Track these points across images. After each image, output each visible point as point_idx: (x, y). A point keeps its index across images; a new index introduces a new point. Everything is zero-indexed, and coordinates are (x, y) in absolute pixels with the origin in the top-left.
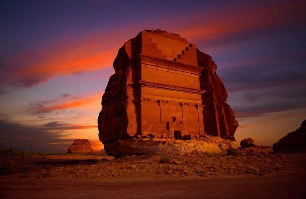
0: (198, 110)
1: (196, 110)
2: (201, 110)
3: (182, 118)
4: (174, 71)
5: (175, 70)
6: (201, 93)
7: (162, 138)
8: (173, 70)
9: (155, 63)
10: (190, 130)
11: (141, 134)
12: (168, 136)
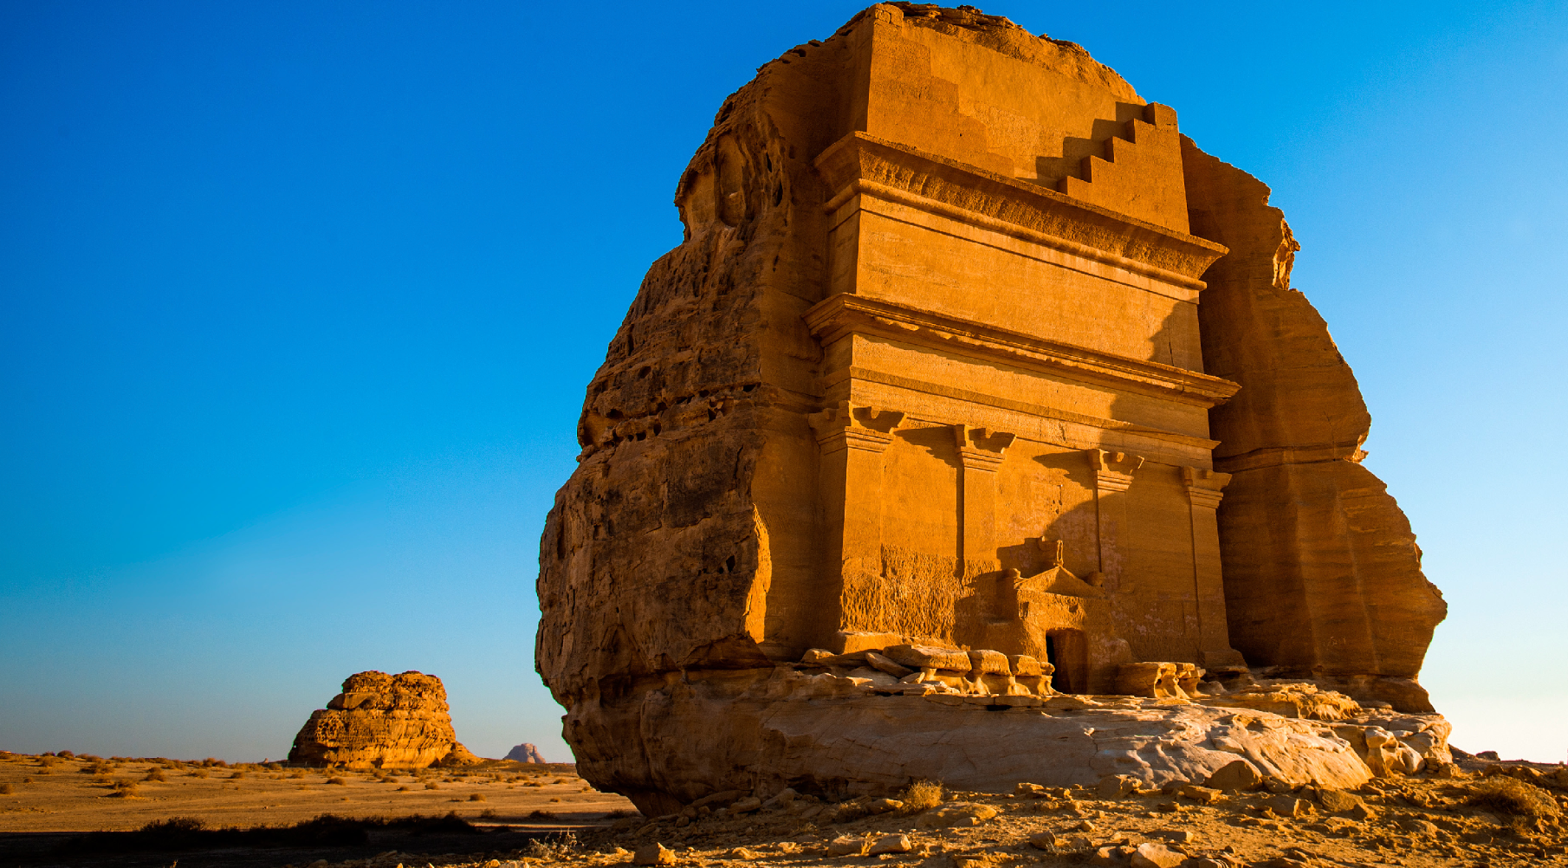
0: (1190, 503)
1: (1178, 500)
2: (1210, 502)
3: (1094, 550)
4: (1050, 254)
5: (1061, 248)
6: (1208, 399)
7: (971, 676)
8: (1048, 244)
9: (942, 198)
10: (1142, 629)
11: (836, 644)
12: (1013, 664)
